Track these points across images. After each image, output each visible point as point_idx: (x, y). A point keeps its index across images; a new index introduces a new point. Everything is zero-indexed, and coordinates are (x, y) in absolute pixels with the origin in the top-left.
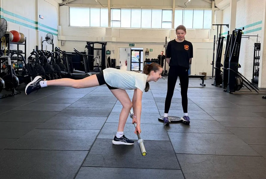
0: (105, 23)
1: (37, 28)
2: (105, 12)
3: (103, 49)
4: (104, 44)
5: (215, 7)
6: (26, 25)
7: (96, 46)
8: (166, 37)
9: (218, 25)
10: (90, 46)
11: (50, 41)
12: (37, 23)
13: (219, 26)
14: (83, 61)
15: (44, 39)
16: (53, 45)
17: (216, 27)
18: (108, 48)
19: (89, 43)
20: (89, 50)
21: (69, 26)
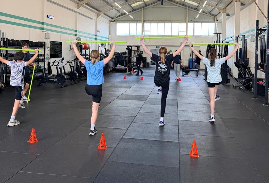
0: (139, 32)
1: (96, 39)
2: (139, 25)
3: (138, 50)
4: (139, 47)
5: (217, 21)
6: (90, 38)
7: (133, 48)
8: (181, 42)
9: (217, 34)
10: (129, 48)
11: (103, 46)
12: (96, 35)
13: (219, 35)
14: (123, 59)
15: (100, 45)
16: (105, 49)
17: (216, 35)
18: (141, 49)
19: (128, 46)
20: (128, 51)
21: (116, 35)
